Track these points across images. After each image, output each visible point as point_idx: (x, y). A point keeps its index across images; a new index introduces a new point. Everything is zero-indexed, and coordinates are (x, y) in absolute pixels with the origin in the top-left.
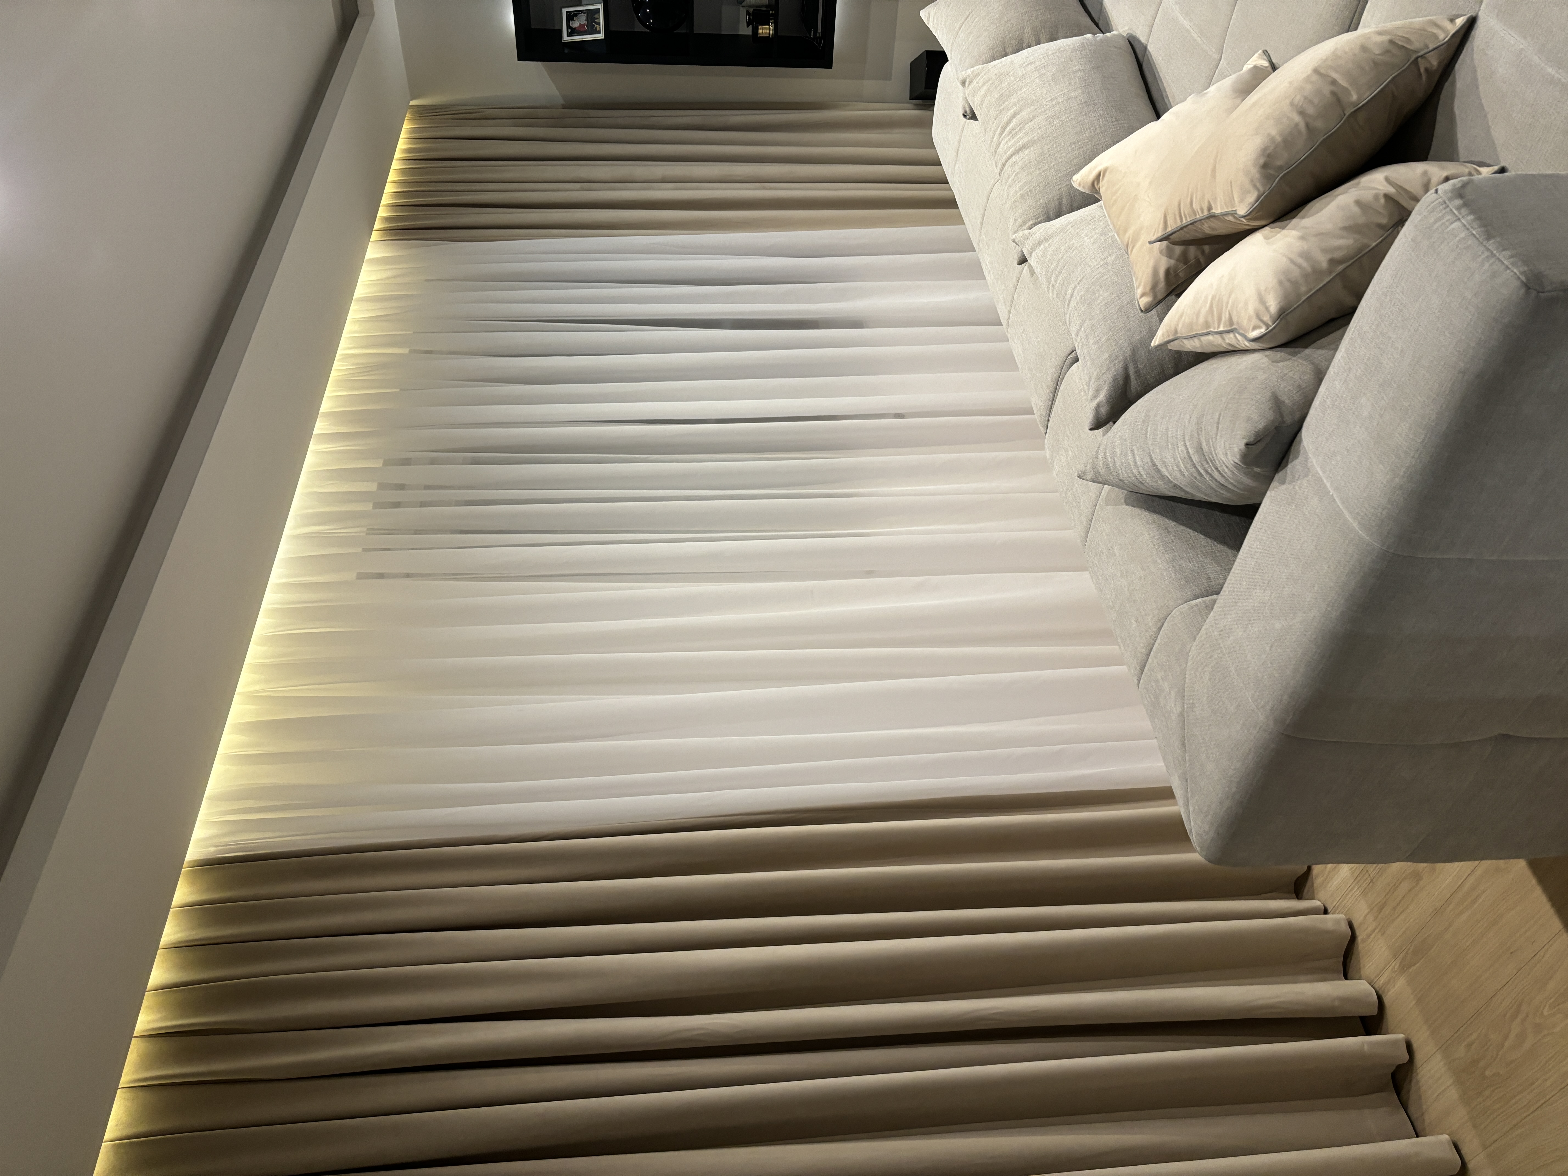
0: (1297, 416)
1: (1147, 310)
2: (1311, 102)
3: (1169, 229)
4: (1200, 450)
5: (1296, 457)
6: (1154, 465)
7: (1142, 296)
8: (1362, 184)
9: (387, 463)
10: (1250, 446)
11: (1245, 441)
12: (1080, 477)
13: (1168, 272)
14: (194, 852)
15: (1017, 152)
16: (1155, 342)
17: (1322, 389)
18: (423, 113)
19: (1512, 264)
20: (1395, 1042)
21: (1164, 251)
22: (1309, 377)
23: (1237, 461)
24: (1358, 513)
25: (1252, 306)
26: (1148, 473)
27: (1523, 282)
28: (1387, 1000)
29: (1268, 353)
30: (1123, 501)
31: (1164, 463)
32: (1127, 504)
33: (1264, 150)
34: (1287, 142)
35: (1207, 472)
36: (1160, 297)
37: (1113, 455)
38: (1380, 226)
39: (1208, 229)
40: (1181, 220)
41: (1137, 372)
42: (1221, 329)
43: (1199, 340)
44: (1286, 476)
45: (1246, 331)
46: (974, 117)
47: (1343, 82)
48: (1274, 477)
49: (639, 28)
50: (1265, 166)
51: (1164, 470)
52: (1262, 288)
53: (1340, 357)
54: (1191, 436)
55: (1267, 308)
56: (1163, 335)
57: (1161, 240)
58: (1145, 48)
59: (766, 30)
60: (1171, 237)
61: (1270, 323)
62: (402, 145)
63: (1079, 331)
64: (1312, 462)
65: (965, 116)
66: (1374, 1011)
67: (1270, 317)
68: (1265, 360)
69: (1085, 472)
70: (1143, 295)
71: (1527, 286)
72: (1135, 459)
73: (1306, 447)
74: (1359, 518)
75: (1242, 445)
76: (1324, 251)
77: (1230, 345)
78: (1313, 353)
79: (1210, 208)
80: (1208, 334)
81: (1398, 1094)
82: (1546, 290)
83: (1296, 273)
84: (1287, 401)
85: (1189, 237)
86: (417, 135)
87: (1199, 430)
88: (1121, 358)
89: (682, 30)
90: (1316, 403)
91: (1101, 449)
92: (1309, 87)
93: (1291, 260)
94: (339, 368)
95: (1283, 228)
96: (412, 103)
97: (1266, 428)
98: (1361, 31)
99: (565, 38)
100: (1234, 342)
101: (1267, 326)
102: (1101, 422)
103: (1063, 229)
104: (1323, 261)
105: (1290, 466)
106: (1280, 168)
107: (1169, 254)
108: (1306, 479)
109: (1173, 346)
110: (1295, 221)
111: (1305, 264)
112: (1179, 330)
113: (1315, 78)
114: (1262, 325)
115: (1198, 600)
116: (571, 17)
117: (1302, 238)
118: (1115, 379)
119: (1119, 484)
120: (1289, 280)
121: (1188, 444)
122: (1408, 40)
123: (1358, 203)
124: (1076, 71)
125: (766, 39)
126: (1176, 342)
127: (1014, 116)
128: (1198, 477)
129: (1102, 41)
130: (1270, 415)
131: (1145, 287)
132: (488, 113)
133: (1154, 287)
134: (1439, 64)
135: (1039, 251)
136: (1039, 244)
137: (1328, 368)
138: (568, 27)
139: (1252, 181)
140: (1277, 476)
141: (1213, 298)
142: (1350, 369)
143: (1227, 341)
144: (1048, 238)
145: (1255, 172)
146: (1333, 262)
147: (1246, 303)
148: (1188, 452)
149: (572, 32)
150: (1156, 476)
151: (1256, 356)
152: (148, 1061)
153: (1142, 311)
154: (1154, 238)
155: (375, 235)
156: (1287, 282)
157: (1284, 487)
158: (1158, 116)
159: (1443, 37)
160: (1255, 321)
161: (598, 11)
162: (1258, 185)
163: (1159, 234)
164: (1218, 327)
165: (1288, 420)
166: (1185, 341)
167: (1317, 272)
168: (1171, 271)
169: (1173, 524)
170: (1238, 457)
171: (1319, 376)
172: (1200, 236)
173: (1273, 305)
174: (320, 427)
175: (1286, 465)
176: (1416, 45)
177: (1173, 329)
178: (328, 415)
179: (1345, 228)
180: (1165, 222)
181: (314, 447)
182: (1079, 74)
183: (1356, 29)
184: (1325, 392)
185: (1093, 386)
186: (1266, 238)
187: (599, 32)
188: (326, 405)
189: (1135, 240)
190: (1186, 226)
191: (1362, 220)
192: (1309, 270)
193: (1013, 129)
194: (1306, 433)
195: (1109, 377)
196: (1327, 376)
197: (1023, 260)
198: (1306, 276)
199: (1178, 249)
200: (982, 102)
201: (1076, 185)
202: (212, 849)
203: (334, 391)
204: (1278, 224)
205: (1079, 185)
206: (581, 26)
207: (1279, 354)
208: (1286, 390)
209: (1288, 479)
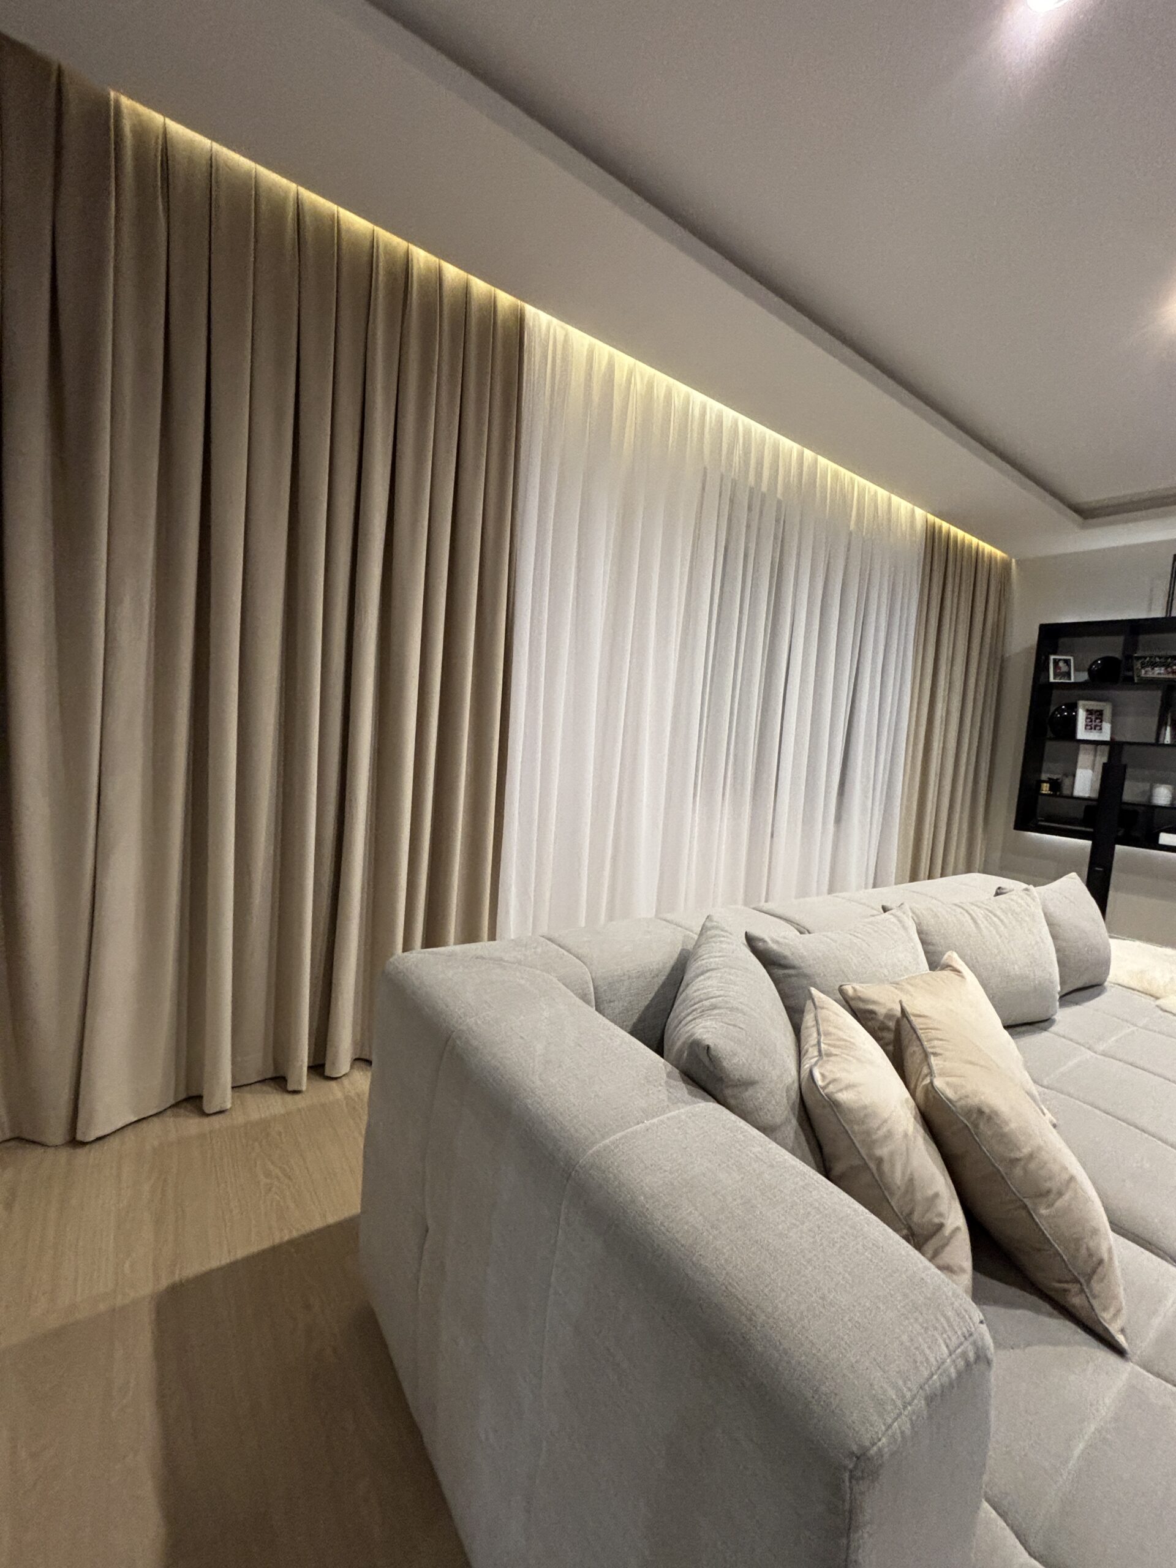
0: (732, 1102)
1: (841, 991)
2: (1042, 1168)
3: (912, 1018)
4: (714, 1007)
5: (690, 1093)
6: (708, 971)
7: (853, 988)
8: (953, 1202)
9: (779, 502)
10: (706, 1051)
11: (712, 1046)
12: (708, 917)
13: (872, 1012)
14: (530, 310)
15: (973, 918)
16: (813, 990)
17: (755, 1132)
18: (1006, 566)
19: (893, 1436)
20: (300, 1084)
21: (891, 1013)
22: (767, 1119)
23: (695, 1036)
24: (617, 1146)
25: (846, 1077)
26: (702, 965)
27: (868, 1449)
28: (333, 1084)
29: (796, 1085)
30: (685, 947)
31: (709, 978)
32: (683, 950)
33: (996, 1113)
34: (1003, 1138)
35: (694, 1011)
36: (852, 1003)
37: (721, 942)
38: (911, 1213)
39: (912, 1050)
40: (921, 1029)
41: (790, 976)
42: (823, 1045)
43: (813, 1026)
44: (674, 1080)
45: (821, 1066)
46: (997, 894)
47: (1059, 1204)
48: (677, 1068)
49: (1052, 708)
50: (980, 1112)
51: (702, 977)
52: (860, 1089)
53: (786, 1157)
54: (727, 1002)
55: (841, 1090)
56: (820, 998)
57: (903, 1010)
58: (1045, 1030)
59: (1045, 788)
60: (905, 1019)
61: (826, 1091)
62: (987, 548)
63: (827, 937)
64: (683, 1108)
65: (999, 888)
66: (327, 1073)
67: (832, 1092)
68: (790, 1080)
69: (712, 921)
70: (855, 990)
71: (861, 1457)
72: (716, 957)
73: (699, 1104)
74: (612, 1147)
75: (707, 1042)
76: (892, 1154)
77: (807, 1051)
78: (791, 1128)
79: (935, 1054)
80: (819, 1034)
81: (272, 1079)
82: (854, 1482)
83: (874, 1124)
84: (747, 1094)
85: (904, 1033)
86: (993, 559)
87: (732, 1009)
88: (802, 965)
89: (1050, 734)
90: (742, 1123)
91: (728, 935)
92: (1056, 1168)
93: (885, 1121)
94: (846, 474)
95: (915, 1118)
96: (1013, 560)
97: (722, 1069)
98: (1112, 1235)
99: (1052, 657)
100: (809, 1055)
101: (824, 1088)
102: (751, 941)
103: (911, 939)
104: (882, 1151)
105: (683, 1085)
106: (976, 1126)
107: (889, 1016)
108: (666, 1099)
109: (809, 1005)
110: (921, 1131)
111: (881, 1133)
112: (824, 1011)
113: (1066, 1176)
114: (826, 1082)
115: (592, 989)
116: (1067, 662)
117: (906, 1135)
118: (785, 957)
119: (698, 945)
120: (866, 1116)
121: (720, 999)
122: (1102, 1280)
123: (936, 1195)
124: (1034, 972)
125: (1039, 787)
126: (813, 1008)
127: (1002, 921)
128: (690, 1003)
129: (1054, 996)
130: (736, 1075)
131: (861, 992)
132: (1003, 607)
133: (860, 999)
134: (1074, 1306)
135: (894, 920)
136: (900, 921)
137: (775, 1140)
138: (1060, 660)
139: (967, 1097)
140: (676, 1072)
141: (853, 1044)
142: (772, 1166)
143: (810, 1050)
144: (905, 928)
145: (974, 1101)
146: (880, 1161)
147: (848, 1071)
148: (712, 998)
149: (1056, 662)
150: (699, 971)
151: (794, 1072)
152: (390, 252)
153: (841, 986)
154: (905, 1005)
155: (931, 517)
156: (864, 1115)
157: (665, 1076)
158: (1006, 1027)
159: (1105, 1317)
160: (830, 1077)
161: (1070, 679)
162: (963, 1102)
163: (908, 1009)
164: (825, 1044)
165: (728, 1092)
166: (812, 1015)
167: (871, 1144)
168: (873, 1016)
169: (661, 982)
170: (699, 1037)
171: (767, 1130)
172: (905, 1042)
173: (843, 1097)
174: (808, 454)
175: (684, 1081)
176: (1096, 1286)
177: (826, 1006)
178: (816, 461)
179: (911, 1180)
180: (920, 1016)
181: (796, 447)
182: (1032, 974)
183: (1113, 1230)
184: (751, 1135)
185: (781, 940)
186: (907, 1101)
187: (1054, 678)
188: (823, 461)
189: (902, 990)
190: (915, 1032)
191: (919, 1196)
192: (874, 1137)
193: (990, 918)
194: (712, 1107)
195: (787, 953)
196: (767, 1138)
197: (885, 909)
198: (868, 1133)
199: (892, 1024)
200: (1012, 900)
201: (949, 953)
202: (531, 324)
203: (831, 469)
204: (919, 1114)
205: (949, 956)
206: (1060, 668)
207: (794, 1094)
208: (759, 1095)
209: (673, 1082)
